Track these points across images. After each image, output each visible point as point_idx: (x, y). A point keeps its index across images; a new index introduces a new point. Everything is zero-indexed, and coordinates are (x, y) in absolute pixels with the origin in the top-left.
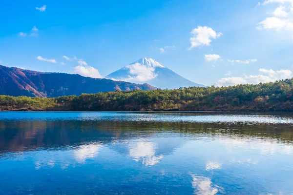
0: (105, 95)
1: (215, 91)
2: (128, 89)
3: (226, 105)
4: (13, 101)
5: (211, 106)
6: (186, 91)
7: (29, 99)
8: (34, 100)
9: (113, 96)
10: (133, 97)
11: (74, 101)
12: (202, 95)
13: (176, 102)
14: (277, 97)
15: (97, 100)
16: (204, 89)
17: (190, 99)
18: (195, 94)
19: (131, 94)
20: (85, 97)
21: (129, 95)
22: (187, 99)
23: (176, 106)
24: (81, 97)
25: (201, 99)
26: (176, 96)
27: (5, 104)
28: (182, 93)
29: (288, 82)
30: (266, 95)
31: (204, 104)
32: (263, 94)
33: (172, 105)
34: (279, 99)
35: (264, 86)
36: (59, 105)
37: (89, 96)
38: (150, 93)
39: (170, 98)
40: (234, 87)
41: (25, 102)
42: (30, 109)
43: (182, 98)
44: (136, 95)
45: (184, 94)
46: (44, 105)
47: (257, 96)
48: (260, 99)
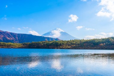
0: (41, 43)
1: (84, 41)
2: (51, 40)
3: (89, 47)
4: (6, 44)
5: (83, 47)
6: (73, 41)
7: (12, 44)
8: (14, 44)
9: (44, 43)
10: (52, 43)
11: (29, 45)
12: (79, 43)
13: (69, 45)
14: (108, 44)
15: (38, 44)
16: (80, 40)
17: (75, 44)
18: (76, 42)
19: (52, 42)
20: (34, 43)
21: (51, 42)
22: (73, 44)
23: (69, 47)
24: (32, 43)
25: (78, 44)
26: (69, 43)
27: (3, 46)
28: (71, 42)
29: (112, 38)
30: (104, 43)
31: (80, 46)
32: (103, 43)
33: (67, 46)
34: (109, 45)
35: (103, 39)
36: (23, 46)
37: (35, 43)
38: (59, 42)
39: (67, 44)
40: (91, 40)
41: (10, 45)
42: (12, 47)
43: (71, 44)
44: (54, 43)
45: (72, 42)
46: (18, 46)
47: (100, 43)
48: (102, 44)
